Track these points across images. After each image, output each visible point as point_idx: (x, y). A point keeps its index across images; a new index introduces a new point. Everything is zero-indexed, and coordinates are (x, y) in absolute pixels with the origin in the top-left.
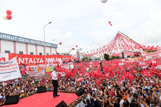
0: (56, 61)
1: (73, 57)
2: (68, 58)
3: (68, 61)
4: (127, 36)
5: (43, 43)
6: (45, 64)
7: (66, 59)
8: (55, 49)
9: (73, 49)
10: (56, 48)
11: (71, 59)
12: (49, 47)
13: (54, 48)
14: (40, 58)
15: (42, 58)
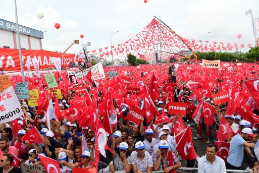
0: (44, 63)
1: (77, 57)
2: (69, 59)
3: (68, 64)
4: (168, 27)
5: (11, 26)
6: (19, 70)
7: (65, 60)
8: (38, 41)
9: (76, 42)
10: (40, 39)
11: (73, 61)
12: (25, 35)
13: (36, 38)
14: (7, 56)
15: (12, 56)
